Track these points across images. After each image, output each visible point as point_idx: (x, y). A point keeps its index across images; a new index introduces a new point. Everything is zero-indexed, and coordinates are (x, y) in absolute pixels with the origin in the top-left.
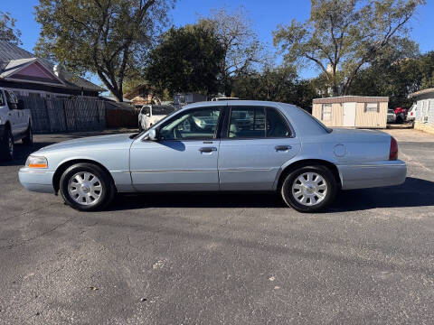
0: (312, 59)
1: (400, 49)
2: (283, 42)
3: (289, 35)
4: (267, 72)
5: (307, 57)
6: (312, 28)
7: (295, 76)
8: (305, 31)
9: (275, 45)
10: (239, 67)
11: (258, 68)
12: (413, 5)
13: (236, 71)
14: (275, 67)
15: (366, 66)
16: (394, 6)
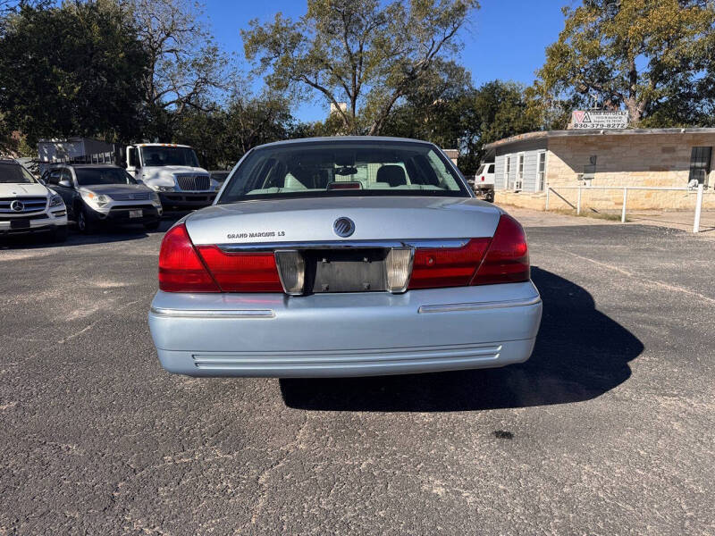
0: (316, 86)
1: (445, 78)
2: (263, 52)
3: (274, 42)
4: (238, 108)
5: (308, 82)
6: (311, 32)
7: (286, 117)
8: (299, 35)
9: (248, 57)
10: (184, 93)
11: (219, 99)
12: (461, 9)
13: (178, 102)
14: (251, 98)
15: (401, 102)
16: (437, 6)
